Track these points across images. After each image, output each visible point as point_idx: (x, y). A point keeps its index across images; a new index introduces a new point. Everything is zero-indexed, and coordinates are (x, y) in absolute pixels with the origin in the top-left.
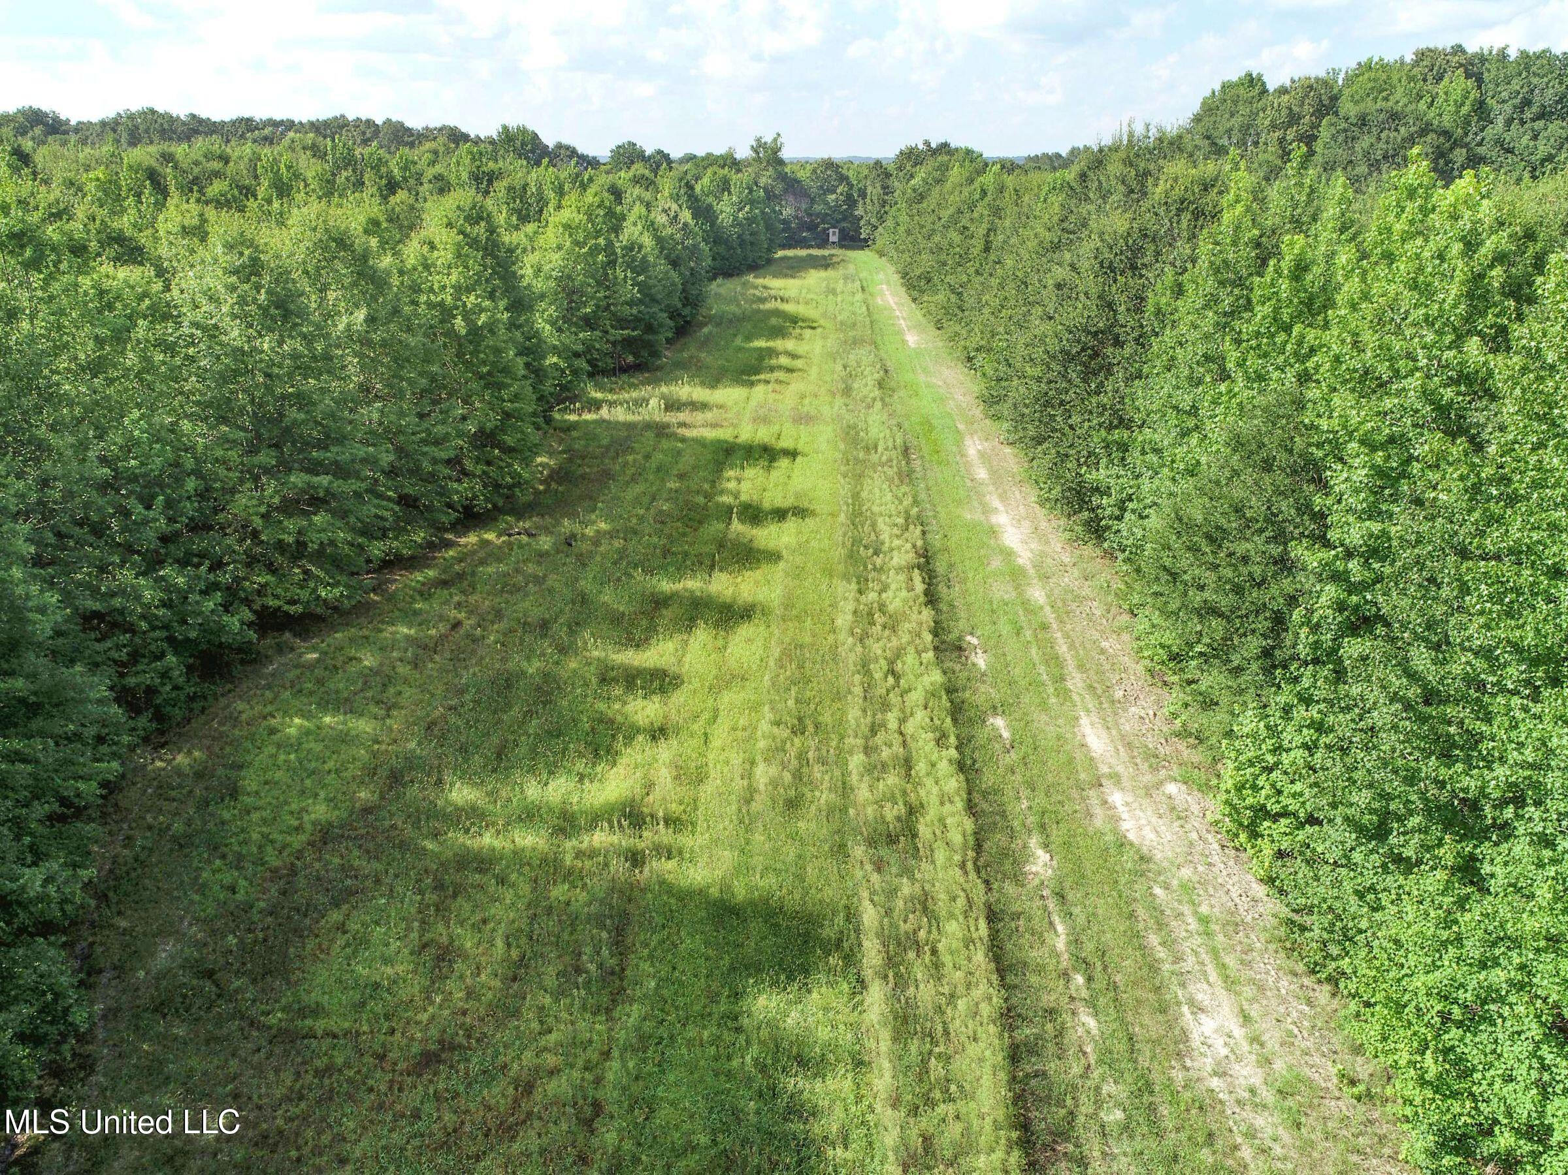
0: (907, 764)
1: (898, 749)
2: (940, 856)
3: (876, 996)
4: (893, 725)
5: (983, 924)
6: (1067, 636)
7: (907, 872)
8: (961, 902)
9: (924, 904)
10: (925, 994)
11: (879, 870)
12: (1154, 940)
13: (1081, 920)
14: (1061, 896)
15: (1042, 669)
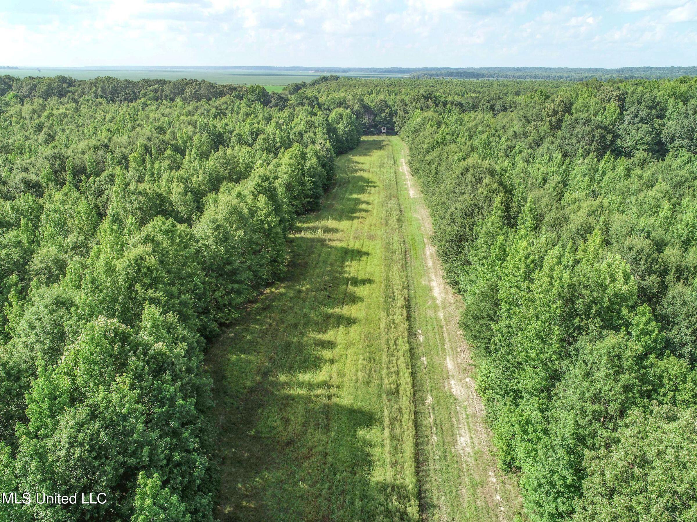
0: (398, 373)
1: (396, 368)
2: (404, 398)
3: (387, 431)
4: (394, 361)
5: (413, 416)
6: (448, 330)
7: (396, 402)
8: (408, 410)
9: (400, 410)
10: (398, 431)
11: (389, 401)
12: (454, 419)
13: (437, 415)
14: (433, 409)
15: (438, 342)
